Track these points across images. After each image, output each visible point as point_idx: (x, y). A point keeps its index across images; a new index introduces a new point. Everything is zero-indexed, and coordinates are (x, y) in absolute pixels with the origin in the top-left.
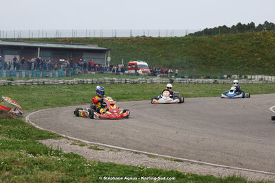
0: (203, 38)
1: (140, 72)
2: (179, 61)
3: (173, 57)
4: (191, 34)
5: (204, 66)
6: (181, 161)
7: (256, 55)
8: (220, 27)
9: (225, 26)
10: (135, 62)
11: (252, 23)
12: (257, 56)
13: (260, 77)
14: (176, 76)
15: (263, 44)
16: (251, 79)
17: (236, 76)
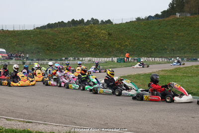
0: (47, 30)
2: (29, 48)
3: (25, 45)
4: (37, 28)
5: (48, 52)
6: (31, 122)
7: (86, 42)
8: (59, 22)
9: (62, 22)
11: (82, 19)
12: (86, 44)
13: (89, 58)
14: (27, 59)
15: (90, 34)
16: (82, 60)
17: (71, 58)
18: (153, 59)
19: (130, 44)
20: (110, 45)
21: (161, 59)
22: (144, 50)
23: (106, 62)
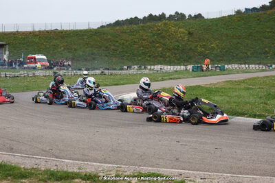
1: (39, 65)
2: (81, 53)
3: (75, 50)
5: (107, 58)
7: (157, 45)
9: (136, 18)
10: (33, 56)
11: (163, 14)
12: (158, 47)
13: (159, 66)
15: (164, 34)
16: (150, 69)
17: (136, 66)
18: (247, 66)
19: (217, 46)
20: (191, 49)
21: (257, 66)
22: (237, 55)
23: (176, 71)
